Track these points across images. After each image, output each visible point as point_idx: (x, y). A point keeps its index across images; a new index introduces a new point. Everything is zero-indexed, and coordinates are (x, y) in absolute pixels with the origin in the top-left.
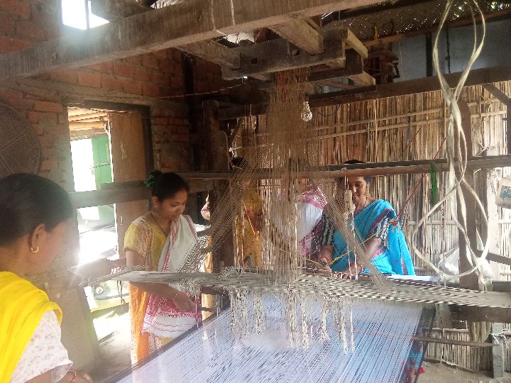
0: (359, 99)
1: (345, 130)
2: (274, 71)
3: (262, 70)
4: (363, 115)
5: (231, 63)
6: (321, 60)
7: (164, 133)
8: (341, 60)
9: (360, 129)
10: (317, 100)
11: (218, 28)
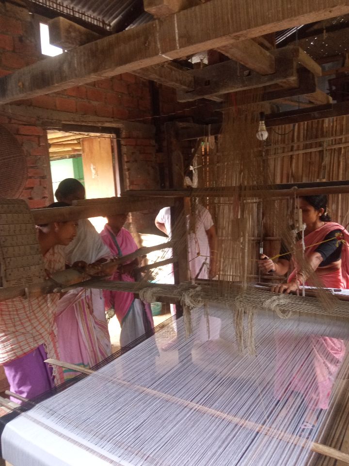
0: (315, 118)
1: (301, 147)
2: (227, 92)
3: (216, 92)
4: (320, 132)
5: (185, 85)
6: (272, 80)
7: (133, 153)
8: (293, 79)
9: (316, 147)
10: (273, 119)
11: (163, 53)
